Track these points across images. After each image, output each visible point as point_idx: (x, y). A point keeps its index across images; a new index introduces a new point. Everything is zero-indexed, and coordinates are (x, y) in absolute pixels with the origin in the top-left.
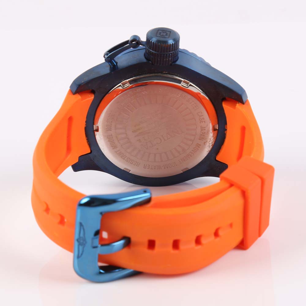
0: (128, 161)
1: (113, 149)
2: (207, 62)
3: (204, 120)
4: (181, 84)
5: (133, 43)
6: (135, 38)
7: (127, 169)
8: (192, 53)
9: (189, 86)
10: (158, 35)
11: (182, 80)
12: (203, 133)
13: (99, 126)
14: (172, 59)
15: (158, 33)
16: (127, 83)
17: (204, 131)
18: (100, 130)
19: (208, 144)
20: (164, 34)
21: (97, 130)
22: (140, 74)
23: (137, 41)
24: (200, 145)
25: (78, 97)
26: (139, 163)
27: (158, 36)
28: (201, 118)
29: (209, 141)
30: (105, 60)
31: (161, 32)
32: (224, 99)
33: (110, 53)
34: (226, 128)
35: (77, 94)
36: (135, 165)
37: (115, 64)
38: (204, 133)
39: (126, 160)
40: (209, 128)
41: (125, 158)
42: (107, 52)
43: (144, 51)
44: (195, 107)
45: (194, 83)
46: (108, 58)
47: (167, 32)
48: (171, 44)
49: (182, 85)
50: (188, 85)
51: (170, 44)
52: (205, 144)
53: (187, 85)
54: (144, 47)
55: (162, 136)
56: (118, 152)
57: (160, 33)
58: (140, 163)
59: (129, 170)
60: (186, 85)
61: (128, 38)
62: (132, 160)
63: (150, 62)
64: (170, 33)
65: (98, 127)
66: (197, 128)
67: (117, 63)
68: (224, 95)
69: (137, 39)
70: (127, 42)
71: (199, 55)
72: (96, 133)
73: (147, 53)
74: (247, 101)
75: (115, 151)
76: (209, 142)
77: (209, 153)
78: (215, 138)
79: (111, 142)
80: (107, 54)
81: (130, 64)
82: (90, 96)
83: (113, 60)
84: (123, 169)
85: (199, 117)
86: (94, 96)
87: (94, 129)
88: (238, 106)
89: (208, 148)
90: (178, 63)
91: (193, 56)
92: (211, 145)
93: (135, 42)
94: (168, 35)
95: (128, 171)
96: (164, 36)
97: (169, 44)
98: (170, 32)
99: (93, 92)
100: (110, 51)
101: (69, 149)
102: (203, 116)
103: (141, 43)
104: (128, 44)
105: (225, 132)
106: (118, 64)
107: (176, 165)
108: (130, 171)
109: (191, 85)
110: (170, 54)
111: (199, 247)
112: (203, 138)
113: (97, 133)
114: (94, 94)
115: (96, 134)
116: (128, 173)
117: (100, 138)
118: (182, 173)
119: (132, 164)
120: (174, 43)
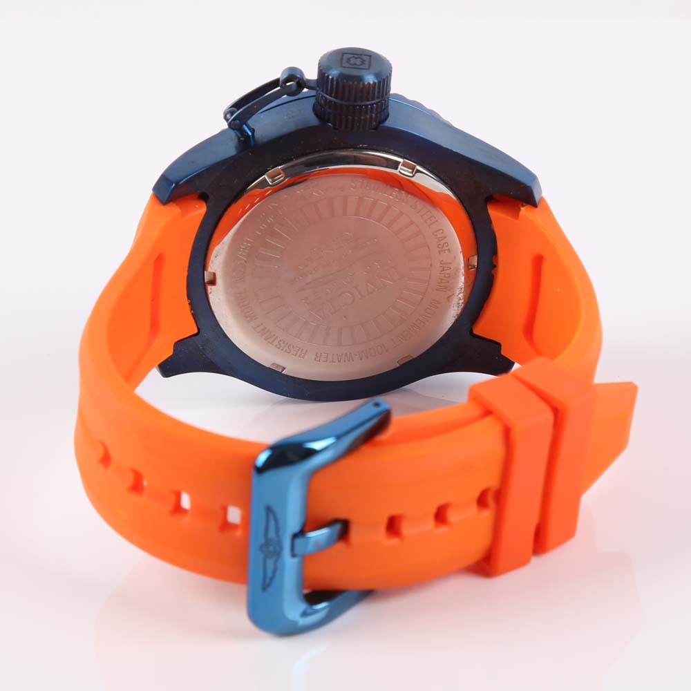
0: (281, 348)
1: (249, 322)
2: (445, 119)
3: (447, 248)
4: (399, 169)
5: (288, 84)
6: (293, 73)
7: (278, 366)
8: (414, 101)
9: (416, 173)
10: (345, 64)
11: (400, 162)
12: (445, 277)
13: (216, 272)
14: (378, 115)
15: (345, 60)
16: (280, 174)
17: (448, 272)
18: (219, 280)
19: (455, 300)
20: (358, 62)
21: (213, 282)
22: (308, 151)
23: (297, 80)
24: (439, 303)
25: (173, 210)
26: (304, 351)
27: (344, 67)
28: (442, 242)
29: (458, 292)
30: (230, 125)
31: (351, 58)
32: (490, 199)
33: (238, 110)
34: (495, 263)
35: (171, 203)
36: (296, 355)
37: (250, 134)
38: (447, 276)
39: (276, 345)
40: (459, 264)
41: (274, 340)
42: (231, 107)
43: (313, 101)
44: (429, 219)
45: (424, 168)
46: (234, 120)
47: (362, 57)
48: (371, 82)
49: (400, 172)
50: (413, 172)
51: (369, 84)
52: (449, 301)
53: (411, 171)
54: (313, 93)
55: (356, 287)
56: (258, 329)
57: (349, 60)
58: (306, 351)
59: (281, 366)
60: (409, 172)
61: (276, 73)
62: (290, 345)
63: (330, 124)
64: (370, 59)
65: (214, 274)
66: (431, 265)
67: (253, 131)
68: (491, 189)
69: (298, 76)
70: (275, 83)
71: (429, 105)
72: (210, 288)
73: (321, 105)
74: (542, 199)
75: (252, 327)
76: (459, 294)
77: (457, 320)
78: (471, 286)
79: (244, 306)
80: (232, 113)
81: (285, 131)
82: (197, 206)
83: (244, 126)
84: (268, 366)
85: (436, 240)
86: (208, 207)
87: (206, 281)
88: (525, 211)
89: (456, 308)
90: (389, 123)
91: (416, 109)
92: (462, 301)
93: (293, 82)
94: (367, 62)
95: (280, 370)
96: (359, 65)
97: (366, 83)
98: (370, 56)
99: (203, 197)
100: (237, 105)
101: (155, 326)
102: (445, 237)
103: (307, 84)
104: (279, 88)
105: (493, 272)
106: (255, 134)
107: (387, 351)
108: (284, 369)
109: (418, 171)
110: (373, 104)
111: (442, 530)
112: (446, 287)
113: (213, 287)
114: (206, 202)
115: (209, 291)
116: (279, 374)
117: (218, 299)
118: (398, 368)
119: (289, 353)
120: (376, 81)
